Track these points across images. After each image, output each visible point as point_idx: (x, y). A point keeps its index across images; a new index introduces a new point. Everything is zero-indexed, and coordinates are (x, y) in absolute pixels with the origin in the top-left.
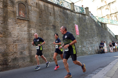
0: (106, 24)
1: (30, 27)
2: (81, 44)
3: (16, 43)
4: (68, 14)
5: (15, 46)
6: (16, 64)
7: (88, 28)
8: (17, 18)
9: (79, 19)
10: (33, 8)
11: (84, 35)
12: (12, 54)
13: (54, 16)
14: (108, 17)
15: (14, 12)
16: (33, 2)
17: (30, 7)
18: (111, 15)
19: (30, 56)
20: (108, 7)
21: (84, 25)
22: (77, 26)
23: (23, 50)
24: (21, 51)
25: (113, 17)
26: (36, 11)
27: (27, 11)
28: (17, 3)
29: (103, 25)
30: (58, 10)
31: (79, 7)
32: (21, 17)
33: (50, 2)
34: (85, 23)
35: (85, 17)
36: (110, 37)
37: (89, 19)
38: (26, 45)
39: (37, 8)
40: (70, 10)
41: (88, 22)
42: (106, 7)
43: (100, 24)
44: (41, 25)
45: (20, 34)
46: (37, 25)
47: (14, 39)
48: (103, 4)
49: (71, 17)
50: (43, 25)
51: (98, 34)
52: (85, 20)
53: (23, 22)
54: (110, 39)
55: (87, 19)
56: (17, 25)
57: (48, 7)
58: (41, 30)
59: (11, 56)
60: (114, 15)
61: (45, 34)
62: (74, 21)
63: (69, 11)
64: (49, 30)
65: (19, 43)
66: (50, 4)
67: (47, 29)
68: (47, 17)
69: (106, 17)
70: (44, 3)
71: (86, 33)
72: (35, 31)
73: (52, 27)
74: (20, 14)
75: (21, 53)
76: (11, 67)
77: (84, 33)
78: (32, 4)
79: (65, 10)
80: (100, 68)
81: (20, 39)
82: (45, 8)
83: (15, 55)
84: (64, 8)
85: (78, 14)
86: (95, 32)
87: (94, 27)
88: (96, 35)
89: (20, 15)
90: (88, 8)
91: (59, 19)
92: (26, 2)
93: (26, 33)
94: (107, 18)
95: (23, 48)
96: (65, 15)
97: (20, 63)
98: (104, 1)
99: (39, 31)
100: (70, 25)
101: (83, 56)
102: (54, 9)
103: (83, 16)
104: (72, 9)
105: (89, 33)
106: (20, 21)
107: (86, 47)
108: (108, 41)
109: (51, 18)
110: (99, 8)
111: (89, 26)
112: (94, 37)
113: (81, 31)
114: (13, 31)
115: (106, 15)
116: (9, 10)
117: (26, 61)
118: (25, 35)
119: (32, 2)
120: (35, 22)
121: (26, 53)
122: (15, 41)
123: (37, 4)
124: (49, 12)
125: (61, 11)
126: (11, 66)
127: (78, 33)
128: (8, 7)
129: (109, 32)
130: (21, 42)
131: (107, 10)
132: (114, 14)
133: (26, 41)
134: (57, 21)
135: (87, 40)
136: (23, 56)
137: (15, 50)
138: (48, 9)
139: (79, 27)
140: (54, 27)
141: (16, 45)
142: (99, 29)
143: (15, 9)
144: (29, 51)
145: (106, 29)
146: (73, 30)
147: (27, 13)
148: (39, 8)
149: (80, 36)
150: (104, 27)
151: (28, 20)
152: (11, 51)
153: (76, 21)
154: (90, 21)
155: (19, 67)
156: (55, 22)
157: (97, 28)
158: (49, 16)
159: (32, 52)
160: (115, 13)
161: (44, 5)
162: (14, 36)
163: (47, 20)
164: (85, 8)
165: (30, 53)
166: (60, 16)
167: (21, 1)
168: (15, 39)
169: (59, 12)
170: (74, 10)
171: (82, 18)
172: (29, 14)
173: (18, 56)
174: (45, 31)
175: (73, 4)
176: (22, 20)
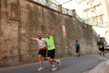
0: (92, 26)
1: (20, 27)
2: (68, 45)
3: (7, 42)
4: (55, 16)
5: (5, 45)
6: (6, 63)
7: (74, 30)
8: (9, 18)
9: (66, 20)
10: (24, 9)
11: (71, 36)
12: (3, 53)
13: (43, 17)
14: (94, 19)
15: (6, 13)
16: (25, 4)
17: (21, 8)
18: (96, 17)
19: (19, 55)
20: (94, 10)
21: (71, 26)
22: (64, 28)
23: (13, 50)
24: (11, 50)
25: (98, 20)
26: (26, 12)
27: (19, 12)
28: (10, 4)
29: (89, 27)
30: (46, 11)
31: (67, 9)
32: (13, 17)
33: (39, 3)
34: (72, 25)
35: (72, 19)
36: (95, 39)
37: (76, 21)
38: (16, 45)
39: (27, 9)
40: (58, 11)
41: (75, 23)
42: (91, 10)
43: (86, 26)
44: (30, 26)
45: (11, 34)
46: (27, 25)
47: (5, 38)
48: (89, 6)
49: (59, 18)
50: (33, 25)
51: (84, 35)
52: (71, 22)
53: (14, 22)
54: (96, 40)
55: (73, 21)
56: (9, 25)
57: (37, 8)
58: (30, 30)
59: (1, 54)
60: (99, 18)
61: (33, 35)
62: (61, 22)
63: (57, 13)
64: (38, 30)
65: (10, 42)
66: (40, 6)
67: (36, 29)
68: (37, 18)
69: (92, 19)
70: (34, 4)
71: (73, 34)
72: (25, 31)
73: (40, 28)
74: (12, 14)
75: (11, 52)
76: (1, 66)
77: (70, 34)
78: (23, 5)
79: (53, 12)
80: (87, 70)
81: (11, 38)
82: (35, 9)
83: (6, 54)
84: (53, 10)
85: (66, 16)
86: (81, 33)
87: (81, 28)
88: (82, 37)
89: (12, 16)
90: (74, 10)
91: (47, 20)
92: (18, 3)
93: (17, 32)
94: (93, 21)
95: (13, 48)
96: (53, 16)
97: (10, 61)
98: (90, 4)
99: (29, 31)
100: (58, 26)
101: (69, 57)
102: (43, 11)
103: (70, 18)
104: (60, 11)
105: (75, 35)
106: (11, 22)
107: (72, 49)
108: (94, 43)
109: (40, 19)
110: (85, 11)
111: (75, 28)
112: (81, 39)
113: (68, 32)
114: (5, 31)
115: (92, 17)
116: (2, 10)
117: (15, 60)
118: (15, 35)
119: (23, 4)
120: (25, 23)
121: (16, 52)
122: (6, 40)
123: (27, 5)
124: (39, 13)
125: (49, 13)
126: (1, 64)
127: (65, 34)
128: (2, 8)
129: (95, 35)
130: (11, 41)
131: (93, 12)
132: (99, 16)
133: (16, 40)
134: (46, 22)
135: (73, 41)
136: (13, 55)
137: (5, 49)
138: (37, 10)
139: (66, 28)
140: (43, 28)
141: (7, 44)
142: (85, 31)
143: (8, 10)
144: (19, 50)
145: (92, 30)
146: (60, 31)
147: (18, 13)
148: (29, 9)
149: (67, 38)
150: (90, 29)
151: (19, 20)
152: (2, 49)
153: (64, 23)
154: (76, 23)
155: (9, 66)
156: (43, 22)
157: (83, 30)
158: (38, 17)
159: (21, 51)
160: (101, 16)
161: (34, 7)
162: (5, 35)
163: (37, 21)
164: (72, 11)
165: (19, 52)
166: (48, 17)
167: (13, 3)
168: (7, 38)
169: (47, 14)
170: (62, 12)
171: (69, 20)
172: (20, 14)
173: (8, 54)
174: (34, 31)
175: (60, 6)
176: (13, 21)
